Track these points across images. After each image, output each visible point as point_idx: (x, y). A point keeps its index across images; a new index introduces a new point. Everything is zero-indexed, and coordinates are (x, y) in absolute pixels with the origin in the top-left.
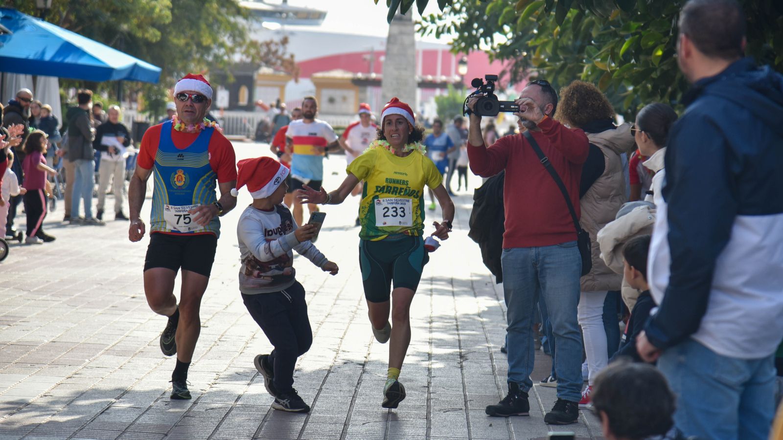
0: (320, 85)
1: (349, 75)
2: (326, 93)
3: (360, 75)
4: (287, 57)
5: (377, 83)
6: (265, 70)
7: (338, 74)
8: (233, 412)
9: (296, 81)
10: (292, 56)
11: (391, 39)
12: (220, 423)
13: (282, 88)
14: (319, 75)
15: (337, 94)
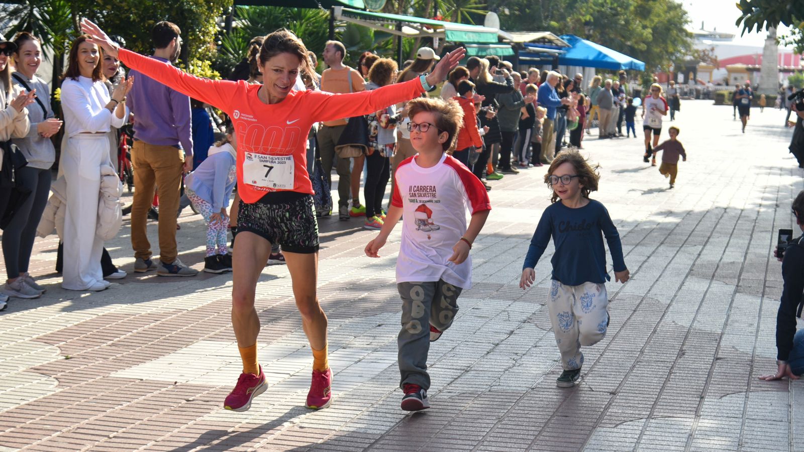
0: (730, 71)
1: (744, 66)
2: (733, 75)
3: (750, 66)
4: (714, 57)
5: (758, 70)
6: (702, 64)
7: (739, 66)
8: (655, 230)
9: (718, 69)
10: (716, 57)
11: (766, 48)
12: (646, 236)
13: (711, 73)
14: (730, 66)
15: (738, 75)
